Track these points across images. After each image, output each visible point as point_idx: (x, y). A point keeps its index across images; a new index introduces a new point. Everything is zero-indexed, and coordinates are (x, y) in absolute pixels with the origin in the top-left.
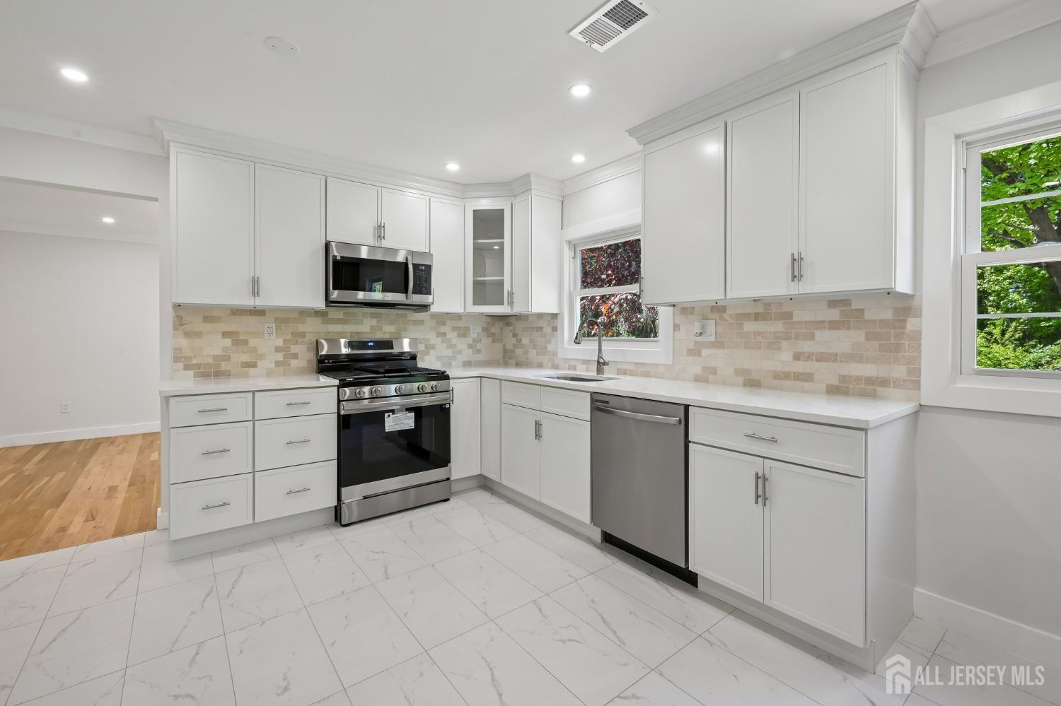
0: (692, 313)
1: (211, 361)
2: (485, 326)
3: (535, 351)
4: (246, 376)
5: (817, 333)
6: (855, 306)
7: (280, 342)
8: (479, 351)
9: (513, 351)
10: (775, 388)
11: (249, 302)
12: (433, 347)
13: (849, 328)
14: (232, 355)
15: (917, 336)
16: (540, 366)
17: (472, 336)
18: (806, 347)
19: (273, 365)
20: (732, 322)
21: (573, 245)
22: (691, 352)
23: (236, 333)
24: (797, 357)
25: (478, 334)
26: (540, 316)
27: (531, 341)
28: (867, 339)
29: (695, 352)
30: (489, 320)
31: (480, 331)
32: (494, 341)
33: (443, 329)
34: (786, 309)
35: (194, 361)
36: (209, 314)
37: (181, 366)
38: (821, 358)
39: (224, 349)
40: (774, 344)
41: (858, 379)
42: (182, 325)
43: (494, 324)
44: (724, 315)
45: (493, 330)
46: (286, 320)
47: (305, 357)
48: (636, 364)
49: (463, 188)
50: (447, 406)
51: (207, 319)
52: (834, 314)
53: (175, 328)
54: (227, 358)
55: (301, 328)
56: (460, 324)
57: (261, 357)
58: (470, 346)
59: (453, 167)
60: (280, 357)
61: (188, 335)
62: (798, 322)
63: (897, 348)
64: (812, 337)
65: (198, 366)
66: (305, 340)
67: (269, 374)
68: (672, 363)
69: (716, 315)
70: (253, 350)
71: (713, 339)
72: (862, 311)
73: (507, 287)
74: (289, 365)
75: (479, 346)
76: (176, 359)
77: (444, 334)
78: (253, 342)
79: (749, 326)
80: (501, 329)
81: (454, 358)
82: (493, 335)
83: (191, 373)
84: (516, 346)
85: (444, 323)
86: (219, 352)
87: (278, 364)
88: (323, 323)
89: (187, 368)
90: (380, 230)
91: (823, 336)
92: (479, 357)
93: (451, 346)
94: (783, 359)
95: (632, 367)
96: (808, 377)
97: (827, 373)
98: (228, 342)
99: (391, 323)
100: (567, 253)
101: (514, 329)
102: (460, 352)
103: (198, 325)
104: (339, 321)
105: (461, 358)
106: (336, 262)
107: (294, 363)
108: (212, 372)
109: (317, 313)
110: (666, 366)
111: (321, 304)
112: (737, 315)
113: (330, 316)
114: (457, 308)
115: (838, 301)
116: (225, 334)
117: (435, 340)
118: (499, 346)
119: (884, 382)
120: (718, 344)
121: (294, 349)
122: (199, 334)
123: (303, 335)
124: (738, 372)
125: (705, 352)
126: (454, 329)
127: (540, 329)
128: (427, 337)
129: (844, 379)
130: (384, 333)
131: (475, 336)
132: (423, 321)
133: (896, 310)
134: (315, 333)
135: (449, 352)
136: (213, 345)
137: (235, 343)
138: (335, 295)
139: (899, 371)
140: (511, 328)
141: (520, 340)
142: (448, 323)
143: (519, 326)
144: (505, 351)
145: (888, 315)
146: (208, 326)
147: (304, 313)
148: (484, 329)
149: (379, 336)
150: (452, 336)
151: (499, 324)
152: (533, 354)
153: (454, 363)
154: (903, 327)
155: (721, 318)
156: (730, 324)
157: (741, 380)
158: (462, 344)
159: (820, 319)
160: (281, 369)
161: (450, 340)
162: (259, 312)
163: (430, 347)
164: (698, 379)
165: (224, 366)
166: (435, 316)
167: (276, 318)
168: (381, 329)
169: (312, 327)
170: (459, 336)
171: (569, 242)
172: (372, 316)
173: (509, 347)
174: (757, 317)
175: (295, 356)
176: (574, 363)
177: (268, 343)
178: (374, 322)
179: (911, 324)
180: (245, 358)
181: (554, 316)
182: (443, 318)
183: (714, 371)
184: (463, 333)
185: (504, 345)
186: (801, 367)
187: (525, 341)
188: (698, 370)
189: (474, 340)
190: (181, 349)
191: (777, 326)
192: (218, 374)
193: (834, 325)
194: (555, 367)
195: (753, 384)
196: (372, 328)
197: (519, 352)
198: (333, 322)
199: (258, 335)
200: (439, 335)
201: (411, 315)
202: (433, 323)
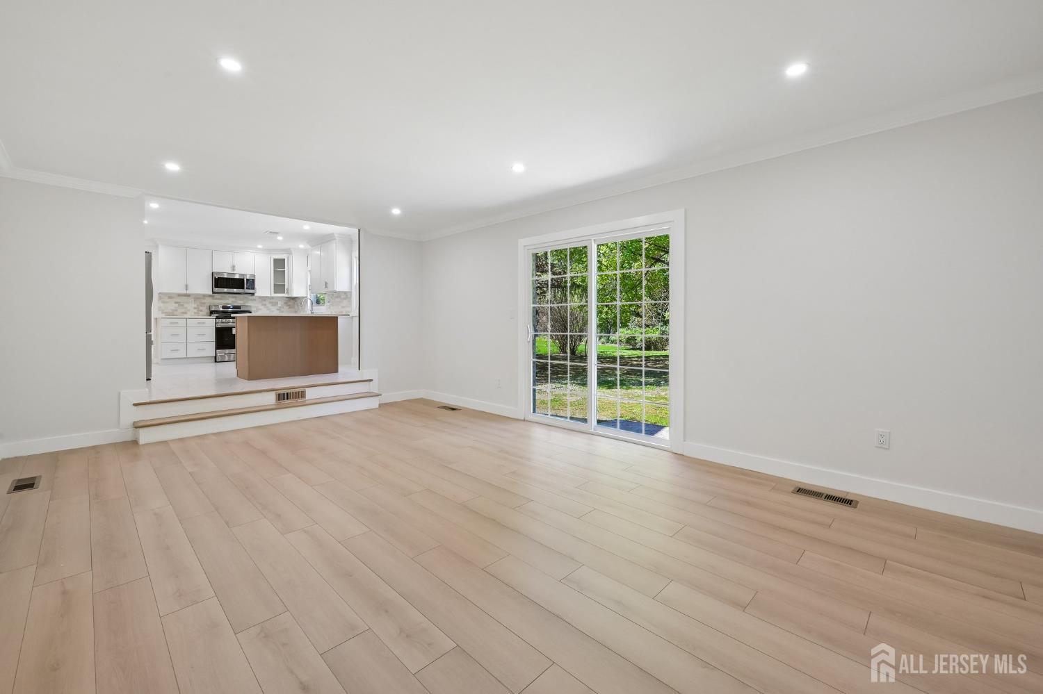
1: (171, 311)
7: (196, 306)
11: (185, 292)
23: (180, 302)
29: (329, 308)
32: (290, 308)
33: (264, 303)
35: (165, 311)
36: (170, 296)
39: (175, 307)
42: (161, 299)
45: (289, 303)
46: (198, 298)
47: (206, 311)
49: (269, 251)
54: (176, 311)
55: (203, 301)
56: (274, 301)
57: (189, 310)
58: (278, 310)
59: (260, 246)
60: (195, 311)
61: (163, 302)
65: (166, 313)
66: (205, 305)
70: (186, 308)
73: (286, 287)
75: (282, 310)
76: (159, 310)
77: (265, 305)
78: (186, 305)
80: (294, 303)
82: (289, 305)
84: (298, 310)
85: (265, 301)
86: (173, 308)
87: (195, 313)
88: (212, 299)
89: (163, 313)
90: (233, 267)
93: (269, 310)
98: (177, 305)
99: (241, 300)
103: (166, 299)
104: (218, 299)
106: (215, 278)
107: (201, 313)
109: (210, 296)
111: (211, 293)
114: (267, 294)
116: (176, 303)
117: (261, 307)
118: (293, 310)
120: (332, 305)
121: (201, 308)
122: (166, 302)
123: (204, 303)
126: (270, 303)
128: (258, 306)
130: (238, 303)
132: (255, 299)
137: (179, 305)
138: (216, 290)
140: (297, 303)
142: (267, 300)
143: (299, 302)
146: (170, 299)
147: (205, 296)
148: (285, 303)
149: (236, 304)
150: (269, 306)
151: (292, 301)
158: (274, 309)
162: (188, 295)
165: (175, 313)
166: (260, 297)
167: (194, 297)
168: (236, 302)
169: (209, 301)
170: (273, 305)
172: (233, 297)
175: (201, 311)
177: (191, 306)
178: (234, 300)
180: (183, 311)
181: (306, 298)
182: (263, 299)
189: (280, 307)
190: (161, 307)
196: (232, 301)
198: (216, 299)
199: (188, 303)
200: (263, 305)
201: (251, 297)
202: (260, 300)
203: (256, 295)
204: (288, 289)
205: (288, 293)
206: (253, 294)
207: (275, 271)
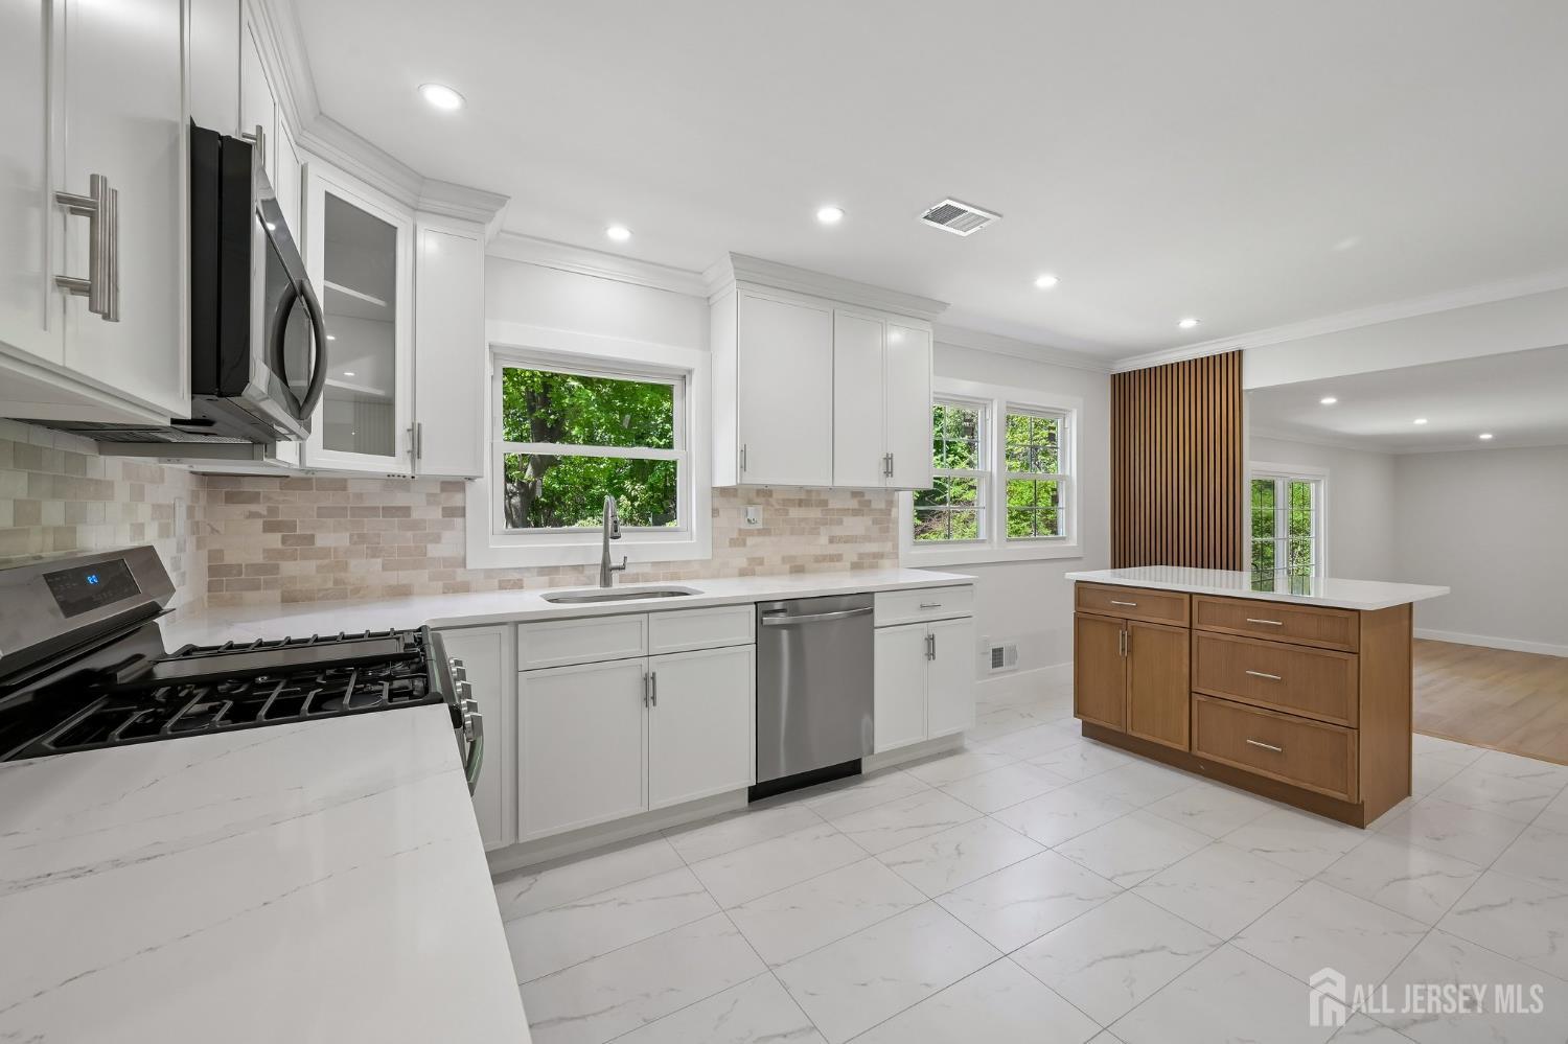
0: (735, 496)
3: (377, 561)
5: (845, 519)
6: (867, 498)
10: (815, 571)
13: (863, 515)
15: (896, 522)
17: (177, 531)
18: (837, 531)
20: (778, 507)
21: (493, 353)
22: (733, 543)
24: (832, 540)
27: (360, 539)
28: (873, 523)
29: (739, 541)
33: (140, 513)
34: (822, 497)
38: (848, 540)
40: (814, 531)
41: (868, 555)
44: (770, 499)
48: (654, 564)
49: (312, 118)
52: (853, 504)
56: (161, 494)
62: (833, 509)
63: (887, 530)
64: (840, 522)
68: (710, 558)
69: (761, 500)
71: (759, 526)
72: (870, 501)
73: (403, 415)
75: (183, 561)
77: (142, 529)
79: (795, 513)
82: (198, 526)
84: (282, 555)
91: (848, 521)
94: (821, 544)
95: (647, 569)
96: (837, 558)
97: (850, 553)
110: (702, 562)
112: (784, 500)
115: (857, 493)
119: (879, 556)
120: (767, 532)
124: (784, 560)
125: (750, 541)
126: (155, 511)
129: (861, 556)
133: (887, 501)
139: (888, 547)
143: (296, 502)
145: (883, 506)
150: (152, 534)
154: (890, 515)
155: (768, 504)
156: (776, 510)
157: (788, 567)
159: (846, 507)
164: (743, 573)
170: (161, 533)
171: (491, 348)
174: (800, 503)
176: (514, 576)
179: (894, 510)
183: (761, 562)
184: (166, 523)
185: (215, 555)
186: (833, 549)
187: (333, 540)
188: (742, 562)
189: (178, 545)
191: (815, 513)
193: (856, 512)
195: (798, 570)
197: (298, 568)
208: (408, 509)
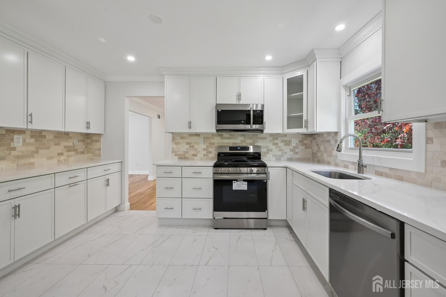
1: (182, 153)
2: (301, 140)
3: (326, 154)
4: (194, 159)
7: (205, 147)
8: (297, 153)
9: (316, 154)
12: (271, 150)
14: (189, 151)
16: (329, 163)
17: (293, 145)
19: (202, 156)
21: (348, 88)
22: (445, 164)
23: (190, 143)
25: (296, 144)
26: (329, 133)
27: (325, 148)
30: (304, 137)
31: (298, 142)
32: (306, 148)
33: (276, 141)
35: (178, 153)
36: (182, 136)
37: (174, 154)
39: (187, 149)
42: (174, 140)
43: (306, 139)
45: (305, 142)
46: (207, 138)
47: (213, 153)
49: (281, 69)
50: (265, 181)
51: (182, 138)
53: (172, 141)
54: (187, 152)
55: (213, 141)
56: (285, 139)
57: (199, 152)
58: (291, 150)
59: (269, 58)
60: (205, 152)
61: (176, 143)
65: (179, 155)
66: (214, 146)
67: (201, 159)
68: (423, 172)
70: (196, 149)
73: (305, 118)
74: (208, 156)
75: (297, 150)
76: (173, 152)
77: (277, 144)
78: (196, 146)
80: (311, 141)
81: (282, 156)
82: (306, 144)
83: (177, 157)
84: (317, 151)
85: (277, 139)
86: (185, 150)
87: (204, 155)
88: (221, 139)
89: (176, 155)
90: (239, 96)
92: (297, 156)
93: (280, 150)
98: (188, 146)
99: (250, 138)
100: (344, 93)
101: (317, 141)
102: (286, 153)
103: (179, 140)
104: (227, 138)
105: (286, 156)
107: (210, 155)
108: (182, 157)
109: (219, 135)
110: (418, 173)
111: (215, 131)
113: (224, 136)
114: (279, 131)
116: (187, 143)
117: (271, 146)
118: (309, 150)
121: (210, 149)
122: (179, 143)
123: (213, 144)
126: (282, 141)
127: (329, 141)
128: (268, 145)
130: (247, 143)
131: (295, 145)
132: (266, 138)
134: (218, 143)
135: (280, 153)
136: (183, 147)
137: (190, 147)
140: (316, 141)
141: (319, 148)
142: (279, 138)
143: (319, 139)
144: (313, 153)
146: (182, 140)
147: (212, 135)
148: (300, 142)
149: (244, 145)
150: (281, 145)
151: (309, 139)
152: (325, 155)
153: (282, 158)
158: (287, 149)
160: (205, 157)
161: (280, 147)
162: (198, 135)
163: (269, 150)
165: (187, 155)
166: (271, 135)
167: (204, 137)
168: (246, 142)
169: (217, 141)
170: (285, 145)
171: (346, 86)
172: (242, 135)
173: (315, 151)
175: (210, 152)
176: (347, 164)
177: (201, 146)
178: (242, 138)
180: (193, 152)
181: (336, 133)
182: (275, 136)
184: (288, 143)
185: (312, 150)
187: (322, 148)
189: (294, 147)
190: (174, 149)
192: (185, 158)
194: (337, 165)
196: (241, 141)
197: (319, 154)
198: (225, 138)
199: (198, 143)
200: (274, 144)
201: (260, 135)
202: (271, 138)
203: (265, 131)
204: (307, 122)
205: (306, 127)
206: (262, 131)
207: (289, 100)
208: (330, 140)
